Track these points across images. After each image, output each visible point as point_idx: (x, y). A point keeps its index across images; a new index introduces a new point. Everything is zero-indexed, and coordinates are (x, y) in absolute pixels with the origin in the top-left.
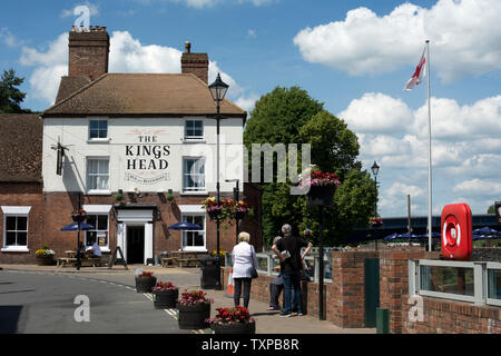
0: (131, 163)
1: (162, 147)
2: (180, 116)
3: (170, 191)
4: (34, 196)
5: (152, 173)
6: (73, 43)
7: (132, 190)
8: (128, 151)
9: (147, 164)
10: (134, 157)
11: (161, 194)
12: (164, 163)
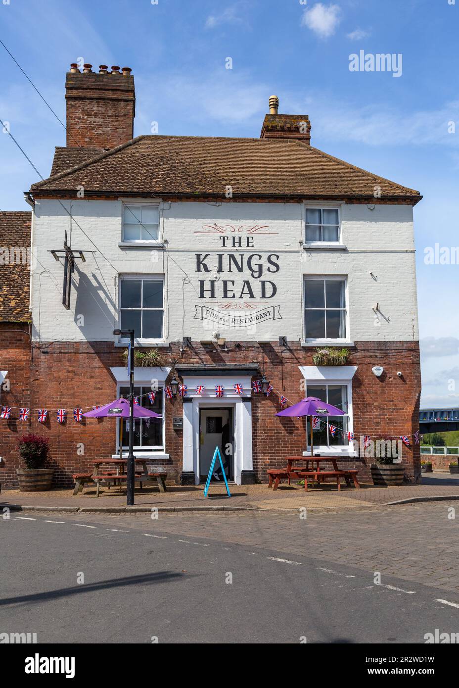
0: (207, 286)
1: (265, 256)
2: (298, 198)
3: (283, 340)
4: (13, 353)
5: (248, 306)
6: (75, 93)
7: (210, 338)
8: (201, 265)
9: (237, 289)
10: (212, 275)
11: (265, 347)
12: (269, 287)
